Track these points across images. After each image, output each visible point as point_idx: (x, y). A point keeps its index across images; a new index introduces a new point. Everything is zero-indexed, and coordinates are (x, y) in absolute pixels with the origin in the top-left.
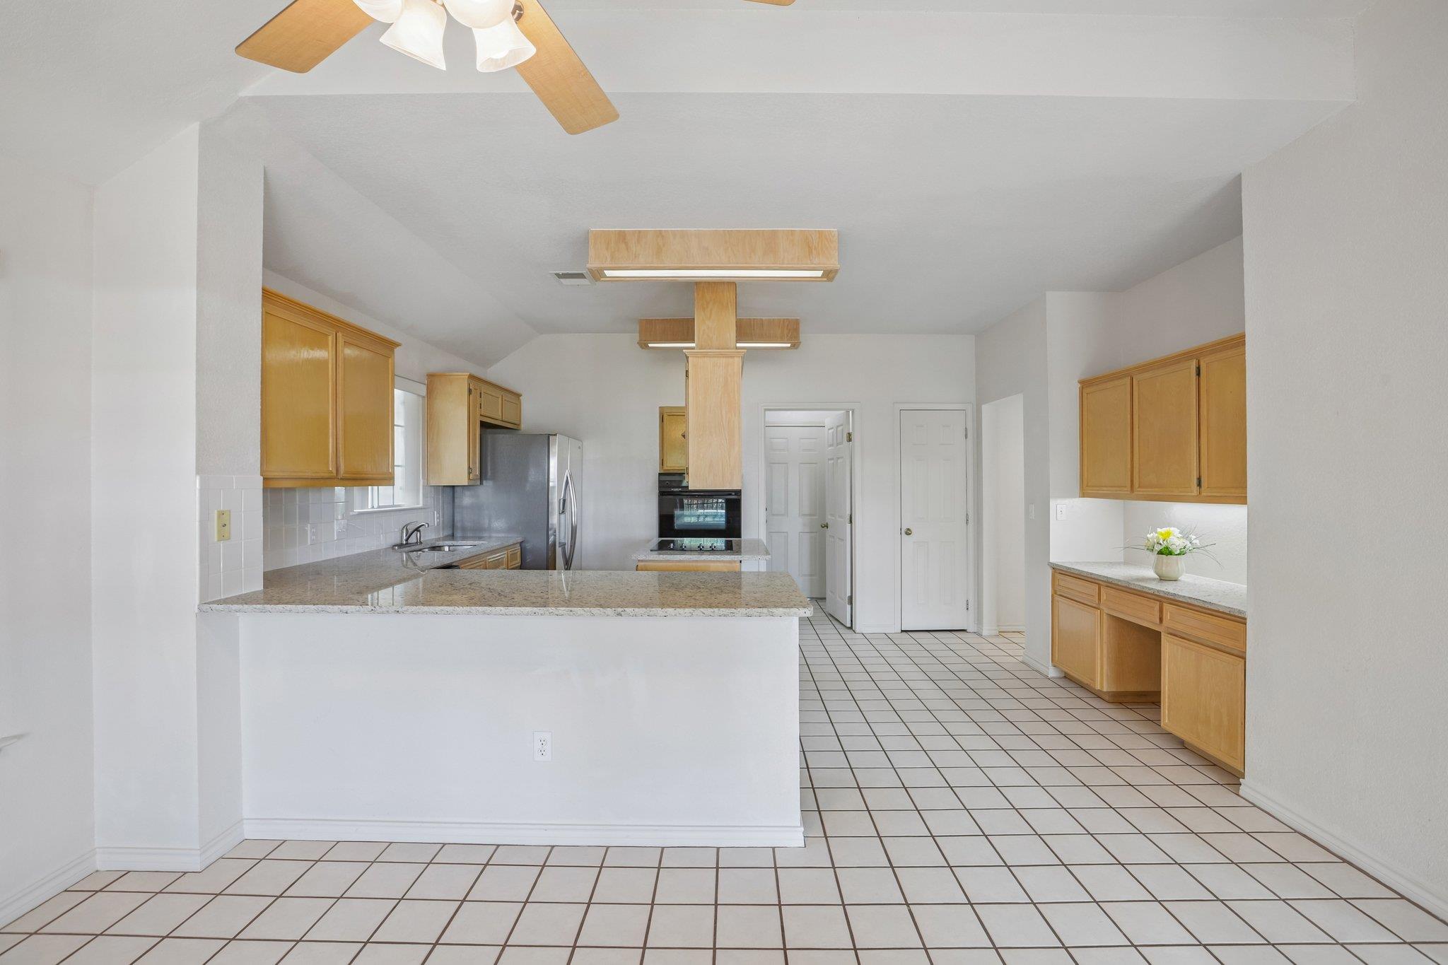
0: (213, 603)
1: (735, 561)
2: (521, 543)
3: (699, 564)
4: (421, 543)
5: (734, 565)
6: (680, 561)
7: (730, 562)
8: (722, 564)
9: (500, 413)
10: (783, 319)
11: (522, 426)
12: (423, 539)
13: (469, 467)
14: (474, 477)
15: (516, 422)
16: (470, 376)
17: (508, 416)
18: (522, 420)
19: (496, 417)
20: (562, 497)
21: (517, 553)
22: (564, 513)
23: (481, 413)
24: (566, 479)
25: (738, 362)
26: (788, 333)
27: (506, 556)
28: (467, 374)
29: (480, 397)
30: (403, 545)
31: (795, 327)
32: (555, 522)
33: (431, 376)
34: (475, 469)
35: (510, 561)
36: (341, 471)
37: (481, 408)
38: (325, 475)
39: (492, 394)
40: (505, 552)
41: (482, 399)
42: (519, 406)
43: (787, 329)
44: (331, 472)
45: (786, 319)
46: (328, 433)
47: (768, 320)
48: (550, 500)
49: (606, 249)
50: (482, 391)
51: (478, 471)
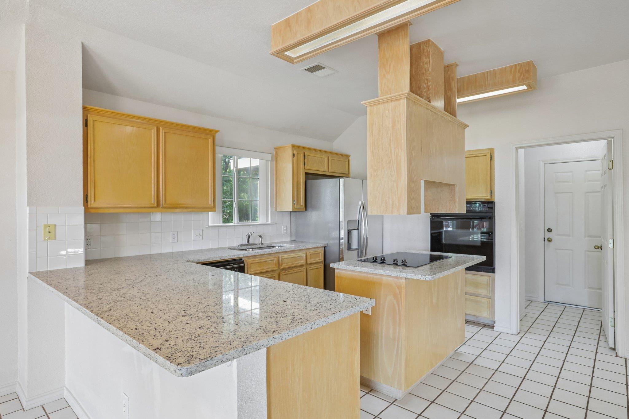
1: (401, 278)
2: (325, 247)
3: (374, 276)
4: (262, 244)
5: (400, 280)
7: (397, 278)
8: (392, 279)
9: (326, 168)
10: (516, 65)
11: (351, 175)
12: (267, 242)
13: (293, 201)
14: (299, 206)
15: (344, 173)
16: (294, 147)
17: (335, 169)
18: (351, 171)
19: (322, 170)
20: (358, 219)
21: (319, 253)
22: (358, 229)
23: (306, 168)
24: (359, 207)
25: (403, 102)
26: (520, 77)
27: (305, 255)
28: (291, 145)
29: (304, 158)
30: (245, 245)
31: (527, 69)
32: (343, 234)
33: (276, 149)
34: (298, 202)
35: (310, 259)
36: (161, 203)
37: (304, 165)
38: (148, 206)
39: (317, 156)
40: (304, 252)
41: (306, 159)
42: (347, 162)
43: (519, 73)
44: (153, 204)
45: (518, 64)
46: (151, 183)
47: (501, 69)
48: (341, 220)
49: (280, 36)
50: (306, 155)
51: (302, 203)
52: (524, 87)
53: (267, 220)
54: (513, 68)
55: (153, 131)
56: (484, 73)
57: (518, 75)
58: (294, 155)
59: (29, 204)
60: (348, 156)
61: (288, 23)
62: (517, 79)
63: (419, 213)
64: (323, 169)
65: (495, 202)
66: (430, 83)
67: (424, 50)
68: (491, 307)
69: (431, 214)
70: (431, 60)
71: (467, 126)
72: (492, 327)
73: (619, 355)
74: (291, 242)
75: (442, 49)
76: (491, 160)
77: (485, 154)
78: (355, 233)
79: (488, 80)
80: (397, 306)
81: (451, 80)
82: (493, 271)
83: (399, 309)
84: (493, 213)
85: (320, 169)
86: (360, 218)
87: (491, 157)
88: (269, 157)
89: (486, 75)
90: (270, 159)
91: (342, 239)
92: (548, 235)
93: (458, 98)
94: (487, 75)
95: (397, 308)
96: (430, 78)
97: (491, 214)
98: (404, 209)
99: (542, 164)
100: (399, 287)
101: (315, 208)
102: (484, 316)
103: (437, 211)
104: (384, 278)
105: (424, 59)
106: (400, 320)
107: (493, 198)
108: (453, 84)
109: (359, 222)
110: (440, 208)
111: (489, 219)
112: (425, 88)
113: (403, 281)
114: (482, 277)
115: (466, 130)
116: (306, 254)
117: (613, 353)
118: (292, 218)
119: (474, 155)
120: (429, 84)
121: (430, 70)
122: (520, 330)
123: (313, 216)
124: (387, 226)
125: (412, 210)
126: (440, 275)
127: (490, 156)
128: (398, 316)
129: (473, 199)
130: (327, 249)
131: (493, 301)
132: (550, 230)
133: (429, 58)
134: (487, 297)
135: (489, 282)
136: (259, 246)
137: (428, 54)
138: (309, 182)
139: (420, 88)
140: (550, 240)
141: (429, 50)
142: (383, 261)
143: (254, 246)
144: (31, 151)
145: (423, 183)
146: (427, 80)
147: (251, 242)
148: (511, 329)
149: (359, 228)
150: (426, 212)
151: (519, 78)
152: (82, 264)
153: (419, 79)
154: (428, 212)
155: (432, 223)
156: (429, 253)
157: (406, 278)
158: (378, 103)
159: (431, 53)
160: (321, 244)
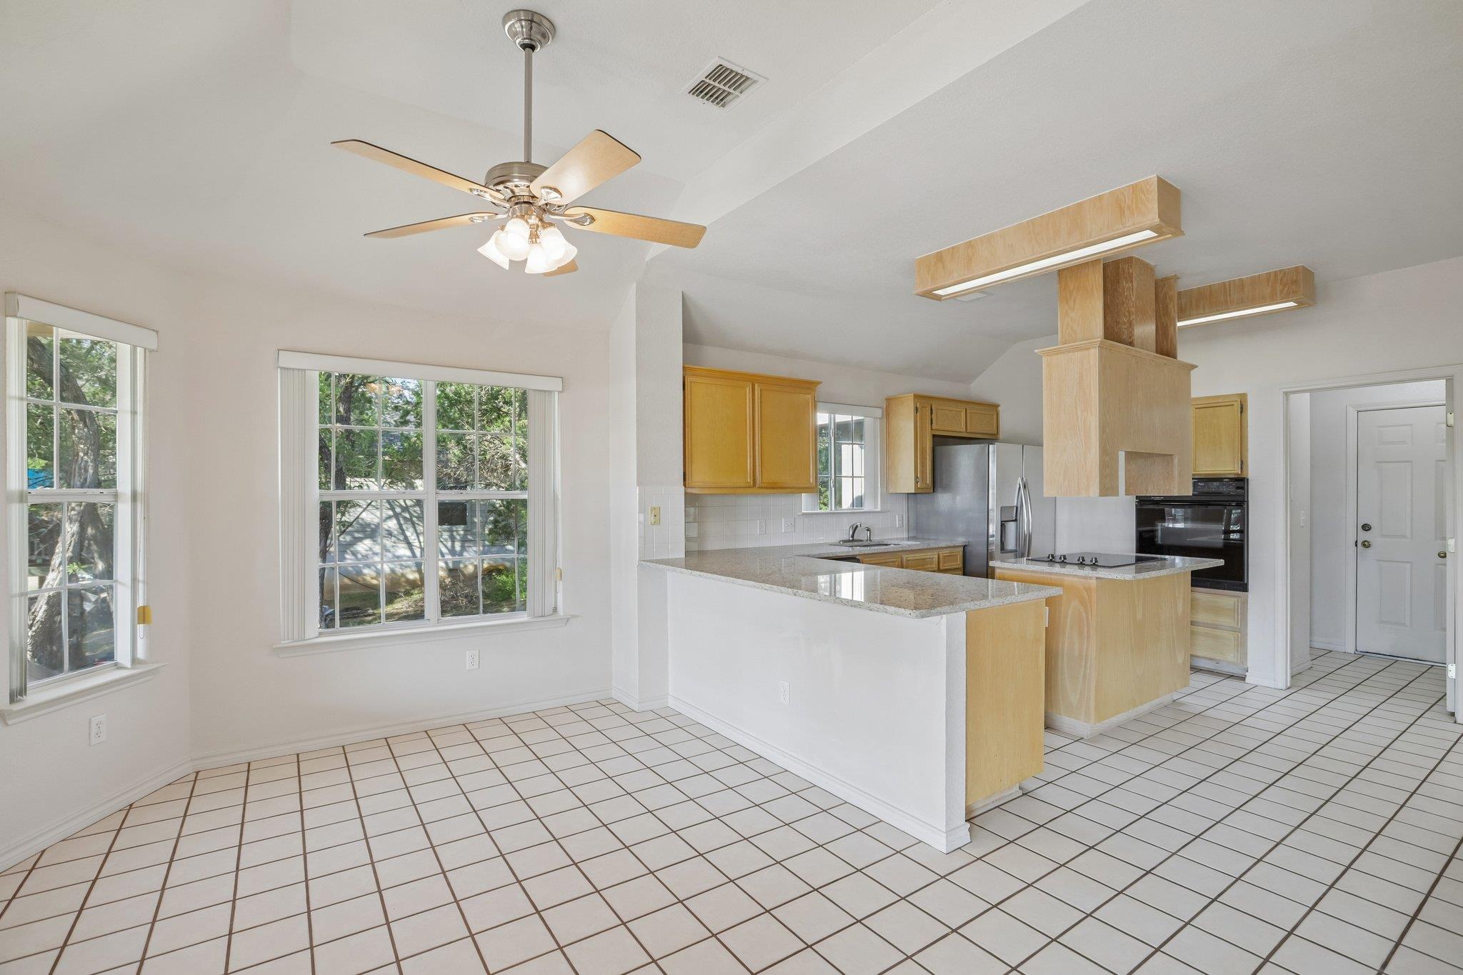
0: (648, 561)
1: (1090, 578)
2: (964, 547)
3: (1053, 577)
4: (870, 540)
5: (1090, 581)
6: (1033, 571)
7: (1085, 578)
8: (1077, 579)
9: (963, 426)
10: (1275, 272)
11: (1001, 436)
12: (876, 538)
13: (916, 477)
14: (924, 486)
15: (990, 432)
16: (917, 397)
17: (977, 428)
18: (1001, 429)
19: (958, 430)
20: (1015, 505)
21: (957, 555)
22: (1016, 520)
23: (934, 428)
24: (1018, 486)
25: (1094, 353)
26: (1283, 289)
27: (936, 557)
28: (913, 395)
29: (931, 414)
30: (849, 541)
31: (1294, 278)
32: (993, 529)
33: (889, 400)
34: (924, 479)
35: (944, 562)
36: (758, 482)
37: (932, 423)
38: (743, 485)
39: (951, 409)
40: (936, 553)
41: (933, 415)
42: (995, 416)
43: (1281, 284)
44: (749, 483)
45: (1280, 271)
46: (747, 456)
47: (1253, 279)
48: (990, 508)
49: (928, 272)
50: (933, 408)
51: (929, 481)
52: (1292, 304)
53: (876, 507)
54: (1272, 277)
55: (748, 389)
56: (1224, 283)
57: (1279, 287)
58: (917, 409)
59: (639, 483)
60: (996, 406)
61: (939, 257)
62: (1278, 294)
63: (1117, 494)
64: (959, 428)
65: (1248, 480)
66: (1134, 317)
67: (1124, 271)
68: (1242, 645)
69: (1137, 497)
70: (1135, 284)
71: (1194, 367)
72: (1243, 678)
73: (1459, 721)
74: (909, 539)
75: (1152, 264)
76: (1241, 412)
77: (1232, 403)
78: (1011, 527)
79: (1230, 295)
80: (1084, 614)
81: (1168, 301)
82: (1244, 588)
83: (1087, 618)
84: (1244, 496)
85: (954, 429)
86: (1019, 504)
87: (1242, 408)
88: (878, 412)
89: (1228, 286)
90: (880, 416)
91: (993, 536)
92: (1364, 536)
93: (1178, 321)
94: (1230, 287)
95: (1085, 618)
96: (1133, 310)
97: (1240, 499)
98: (1095, 489)
99: (1352, 413)
100: (1088, 590)
101: (948, 488)
102: (1228, 661)
103: (1145, 492)
104: (1066, 578)
105: (1125, 284)
106: (1088, 631)
107: (1244, 473)
108: (1171, 306)
109: (1018, 509)
110: (1149, 489)
111: (1237, 505)
112: (1125, 324)
113: (1094, 581)
114: (1226, 598)
115: (1193, 372)
116: (939, 555)
117: (1451, 720)
118: (910, 504)
119: (1212, 404)
120: (1131, 318)
121: (1133, 299)
122: (1291, 685)
123: (943, 500)
124: (1063, 517)
125: (1107, 489)
126: (1146, 575)
127: (1239, 406)
128: (1086, 627)
129: (1226, 474)
130: (968, 549)
131: (1245, 635)
132: (1366, 528)
133: (1132, 281)
134: (1234, 630)
135: (1238, 605)
136: (867, 543)
137: (1131, 276)
138: (938, 448)
139: (1118, 323)
140: (1366, 545)
141: (1131, 271)
142: (1064, 561)
143: (860, 543)
144: (640, 423)
145: (1122, 455)
146: (1129, 312)
147: (855, 538)
148: (1274, 681)
149: (1018, 519)
150: (1127, 494)
151: (1282, 291)
152: (683, 555)
153: (1116, 310)
154: (1132, 494)
155: (1139, 512)
156: (1135, 554)
157: (1097, 578)
158: (1058, 352)
159: (1134, 275)
160: (961, 540)
